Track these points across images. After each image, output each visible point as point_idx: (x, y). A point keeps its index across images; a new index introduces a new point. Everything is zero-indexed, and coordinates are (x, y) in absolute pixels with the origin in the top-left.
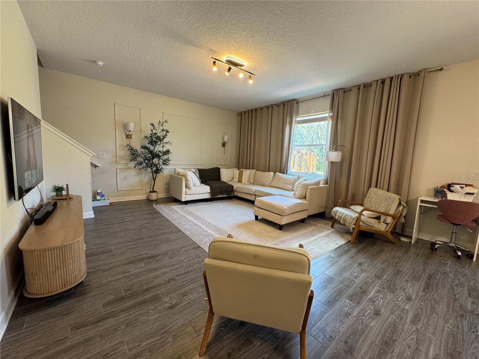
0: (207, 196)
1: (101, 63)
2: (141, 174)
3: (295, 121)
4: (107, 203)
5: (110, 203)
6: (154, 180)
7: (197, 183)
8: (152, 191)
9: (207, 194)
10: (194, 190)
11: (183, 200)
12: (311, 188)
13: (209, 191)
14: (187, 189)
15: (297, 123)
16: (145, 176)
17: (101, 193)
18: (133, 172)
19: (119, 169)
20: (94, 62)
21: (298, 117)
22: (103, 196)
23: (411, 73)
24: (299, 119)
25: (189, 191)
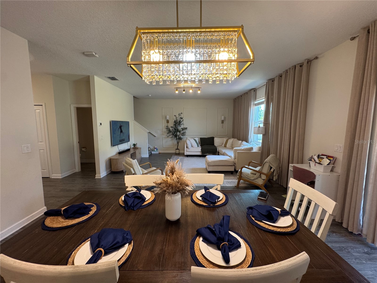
0: (200, 154)
1: (150, 95)
2: (173, 140)
3: (254, 104)
4: (157, 152)
5: (159, 153)
6: (178, 143)
7: (195, 146)
8: (177, 149)
9: (199, 152)
10: (191, 149)
11: (185, 154)
12: (238, 152)
13: (200, 151)
14: (187, 149)
15: (254, 105)
16: (175, 141)
17: (156, 148)
18: (169, 139)
19: (164, 137)
20: (148, 95)
21: (256, 101)
22: (157, 149)
23: (301, 63)
24: (256, 102)
25: (188, 150)
